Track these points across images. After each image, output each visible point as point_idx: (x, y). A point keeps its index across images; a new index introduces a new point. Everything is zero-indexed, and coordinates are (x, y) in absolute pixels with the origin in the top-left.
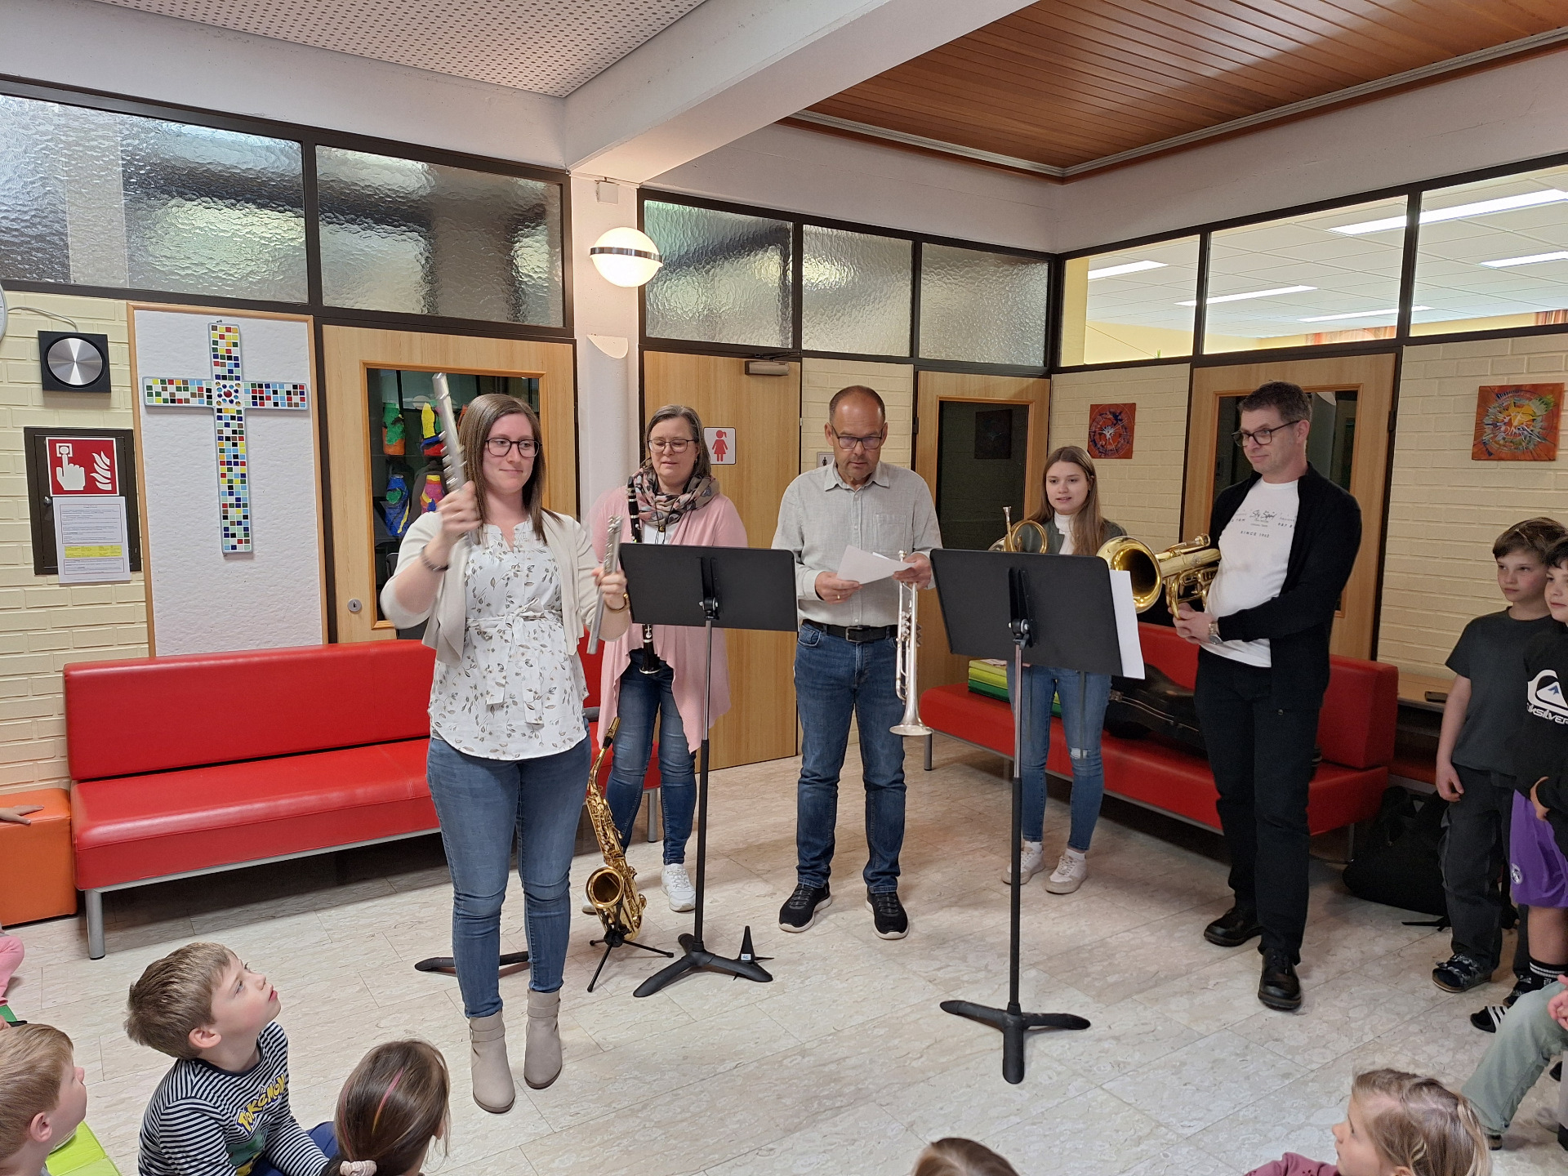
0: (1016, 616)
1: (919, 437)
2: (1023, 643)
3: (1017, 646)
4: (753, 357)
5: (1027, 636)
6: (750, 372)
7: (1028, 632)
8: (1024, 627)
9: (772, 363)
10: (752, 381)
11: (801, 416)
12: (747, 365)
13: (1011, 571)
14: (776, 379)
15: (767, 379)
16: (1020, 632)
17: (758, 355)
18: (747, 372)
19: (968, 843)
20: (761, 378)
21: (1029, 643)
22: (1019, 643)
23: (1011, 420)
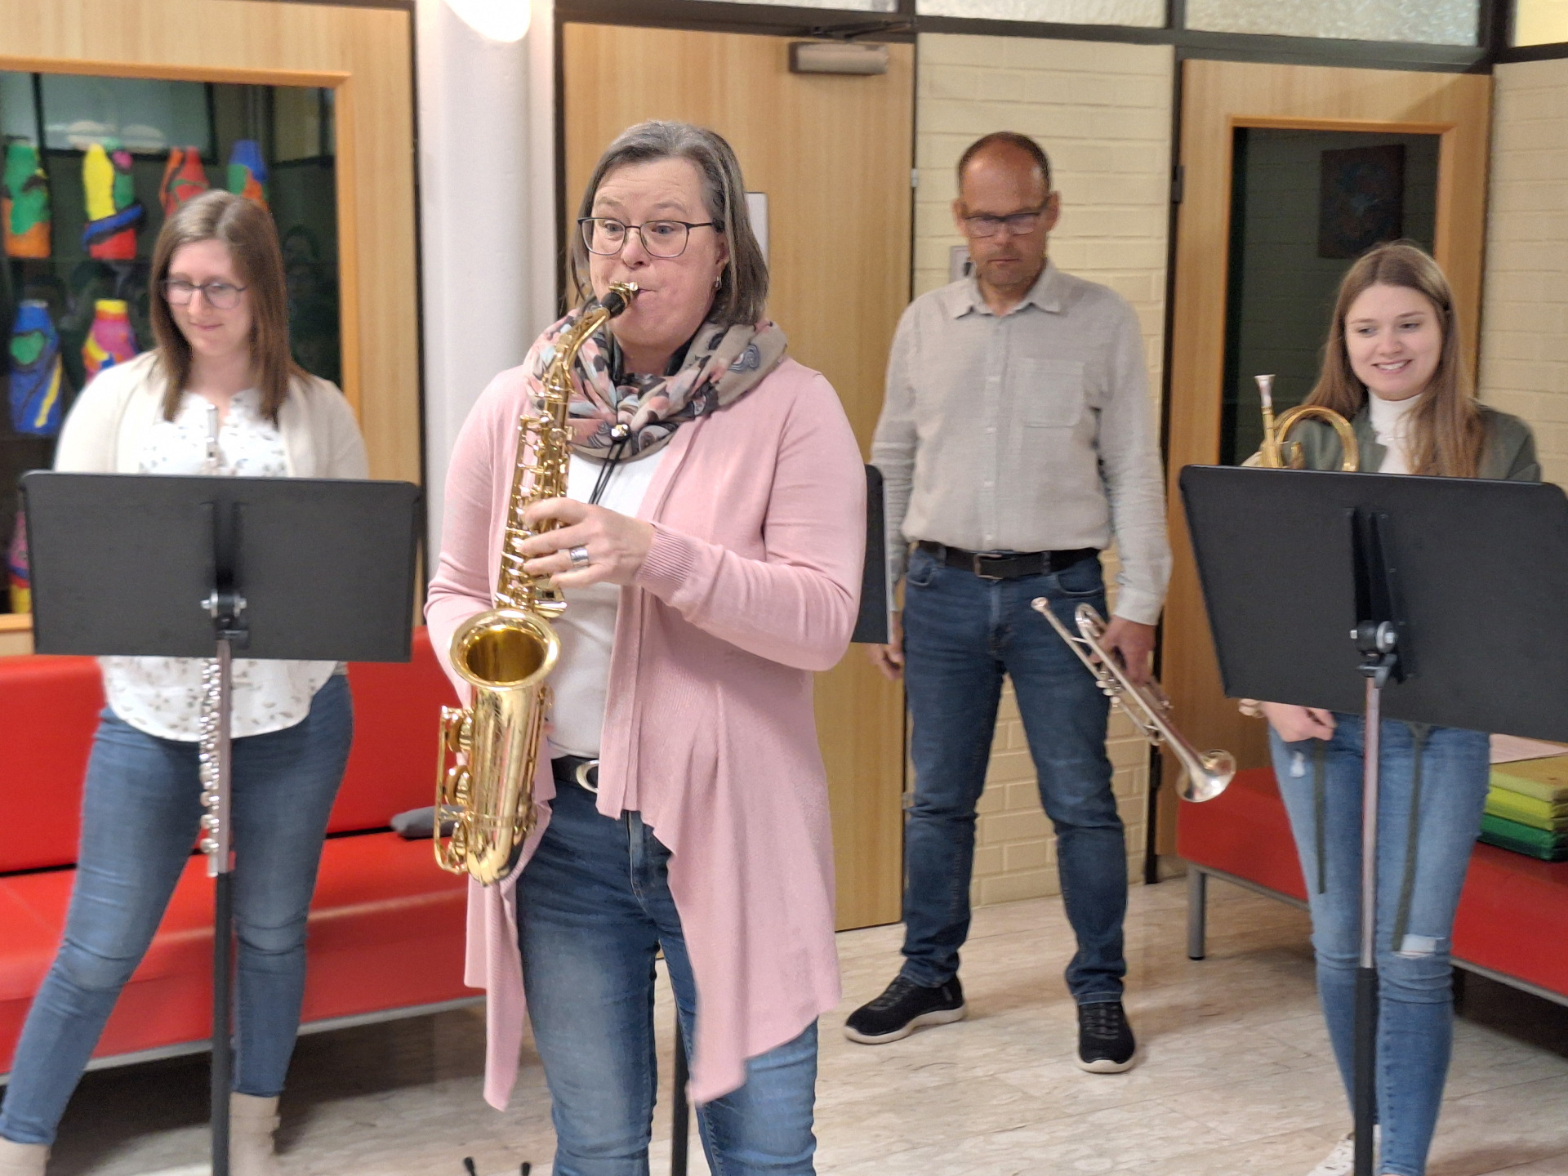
0: (1368, 611)
1: (1186, 208)
2: (1382, 672)
3: (1371, 682)
4: (805, 31)
5: (1391, 659)
6: (802, 66)
7: (1394, 649)
8: (1385, 637)
9: (848, 46)
10: (804, 89)
11: (914, 166)
12: (793, 50)
13: (1356, 519)
14: (859, 84)
15: (838, 84)
16: (1376, 650)
17: (817, 29)
18: (794, 67)
19: (1278, 1118)
20: (824, 82)
21: (1397, 673)
22: (1372, 674)
23: (1401, 171)
